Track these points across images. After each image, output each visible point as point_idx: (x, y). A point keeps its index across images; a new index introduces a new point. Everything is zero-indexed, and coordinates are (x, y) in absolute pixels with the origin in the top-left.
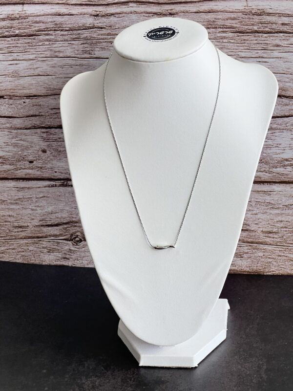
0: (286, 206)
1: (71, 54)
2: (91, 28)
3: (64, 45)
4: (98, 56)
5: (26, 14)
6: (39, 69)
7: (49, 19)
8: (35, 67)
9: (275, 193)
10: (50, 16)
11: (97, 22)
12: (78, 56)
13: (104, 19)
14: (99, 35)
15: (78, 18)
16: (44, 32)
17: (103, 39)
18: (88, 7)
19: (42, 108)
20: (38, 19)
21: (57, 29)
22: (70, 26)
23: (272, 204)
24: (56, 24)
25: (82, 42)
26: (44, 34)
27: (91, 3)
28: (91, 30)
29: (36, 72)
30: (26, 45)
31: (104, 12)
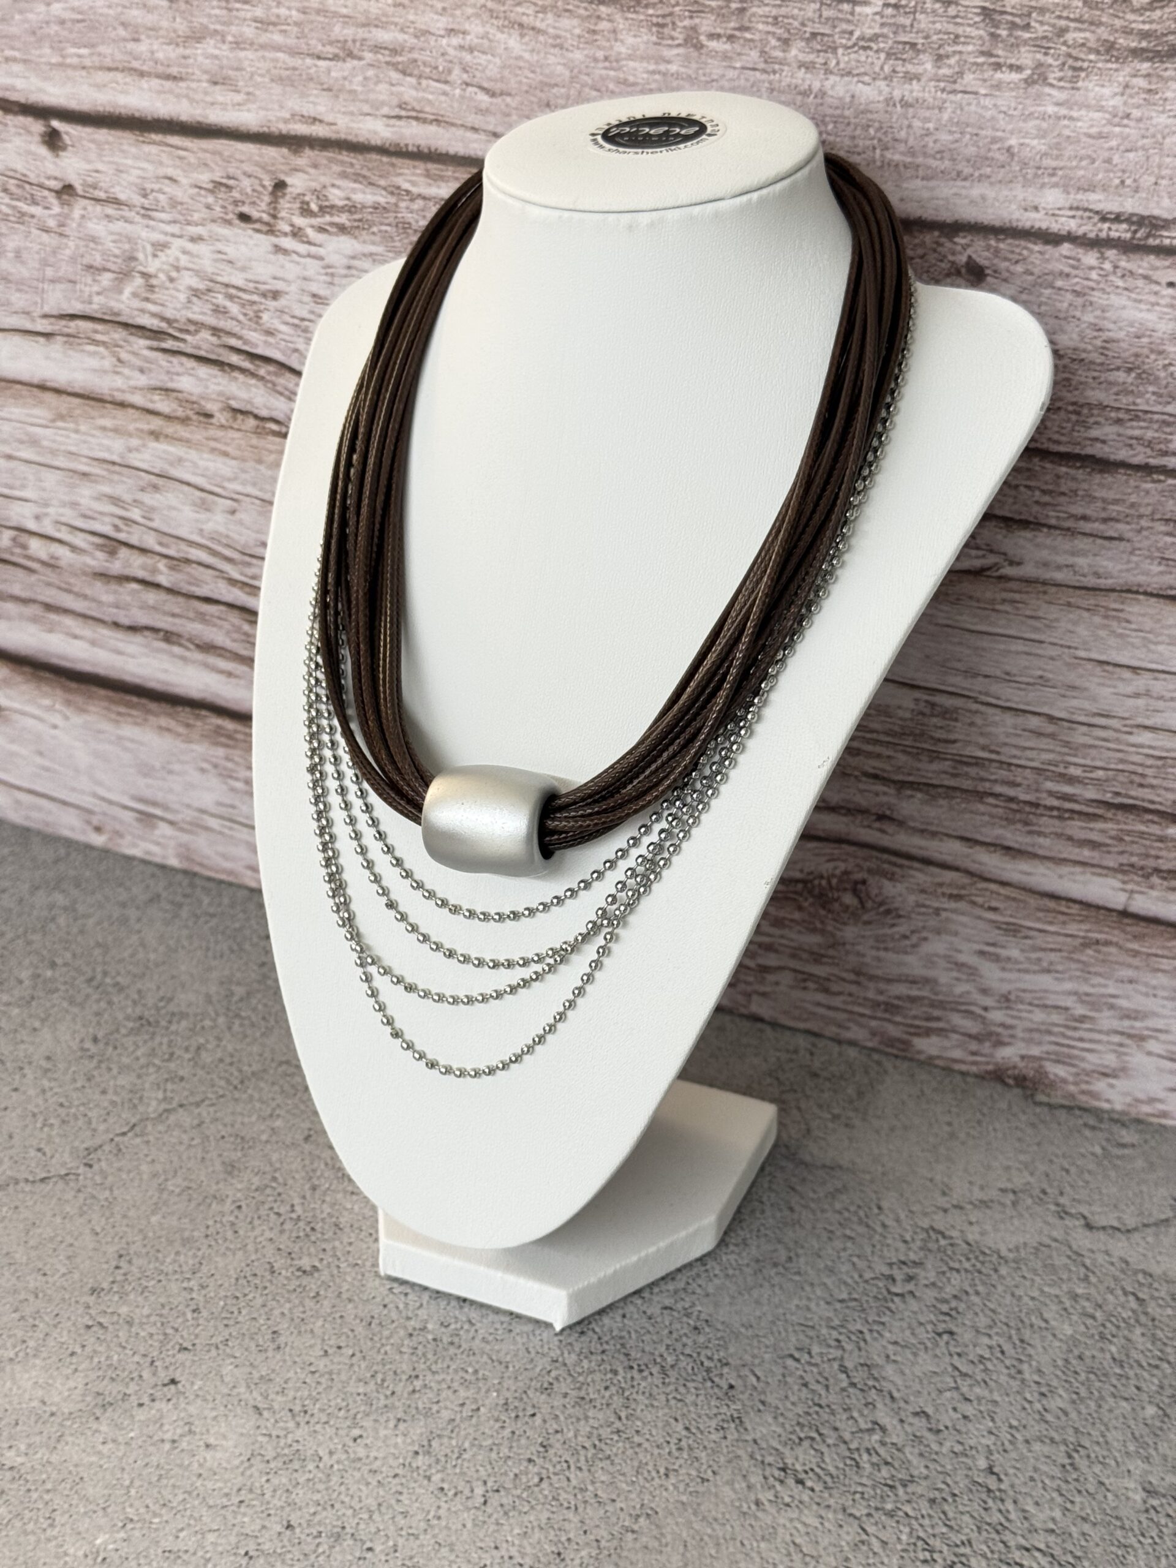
0: (351, 55)
1: (997, 718)
2: (911, 785)
3: (1015, 752)
4: (905, 691)
5: (1126, 878)
6: (1129, 690)
7: (1044, 844)
8: (1141, 702)
9: (385, 110)
10: (1041, 852)
11: (885, 799)
12: (975, 706)
13: (861, 800)
14: (889, 757)
15: (946, 823)
16: (1076, 807)
17: (876, 742)
18: (905, 849)
19: (1158, 549)
20: (1086, 854)
21: (1027, 809)
22: (982, 808)
23: (397, 70)
24: (1026, 823)
25: (953, 749)
26: (1076, 801)
27: (894, 859)
28: (911, 779)
29: (1141, 682)
30: (1154, 782)
31: (858, 822)
